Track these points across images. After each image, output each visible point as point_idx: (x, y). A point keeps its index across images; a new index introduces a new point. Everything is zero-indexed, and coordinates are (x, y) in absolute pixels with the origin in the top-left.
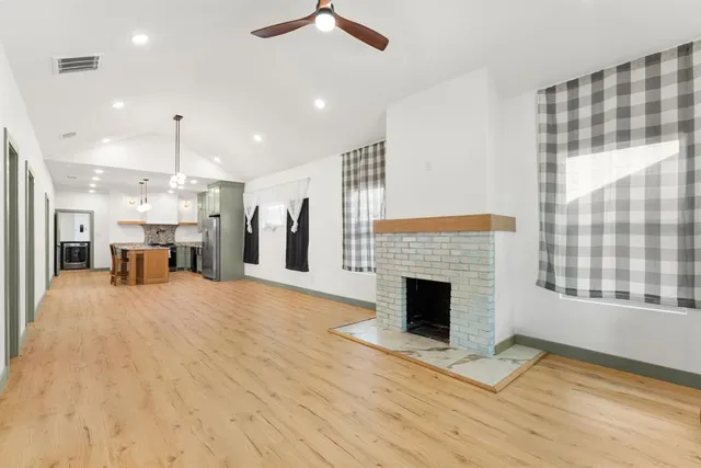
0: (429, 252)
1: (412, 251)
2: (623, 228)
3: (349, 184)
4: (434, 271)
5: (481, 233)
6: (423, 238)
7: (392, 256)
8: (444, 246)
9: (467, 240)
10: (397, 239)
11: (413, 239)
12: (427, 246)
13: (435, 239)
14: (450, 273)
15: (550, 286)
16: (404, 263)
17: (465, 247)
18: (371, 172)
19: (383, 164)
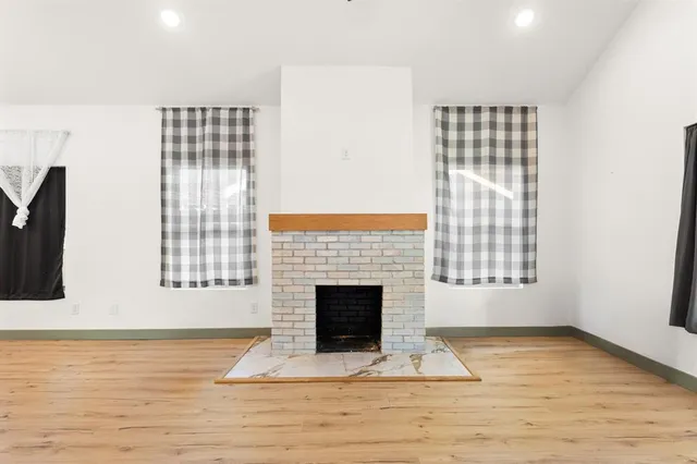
0: (357, 253)
1: (332, 254)
2: (492, 229)
3: (177, 156)
4: (360, 275)
5: (416, 233)
6: (345, 237)
8: (375, 246)
9: (401, 239)
10: (307, 239)
11: (334, 239)
12: (354, 246)
13: (364, 238)
14: (381, 275)
15: (443, 279)
16: (319, 268)
17: (397, 246)
18: (224, 146)
19: (246, 138)
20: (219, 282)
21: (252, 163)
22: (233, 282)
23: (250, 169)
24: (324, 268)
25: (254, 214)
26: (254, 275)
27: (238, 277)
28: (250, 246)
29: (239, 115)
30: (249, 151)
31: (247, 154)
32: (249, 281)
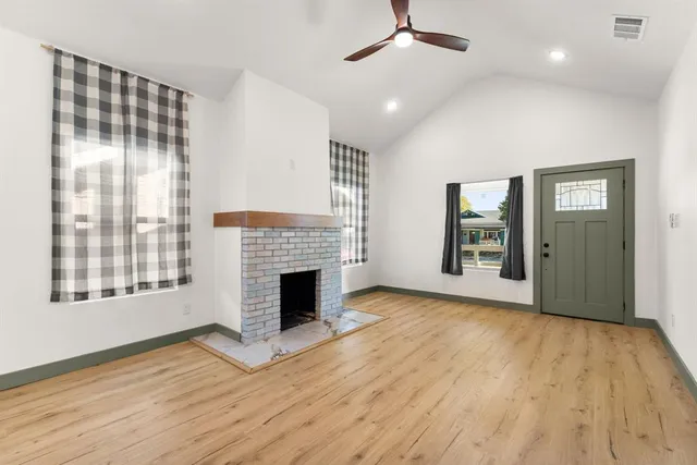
0: (306, 245)
1: (292, 246)
4: (309, 262)
7: (270, 253)
8: (317, 239)
12: (304, 240)
16: (284, 259)
18: (153, 126)
19: (179, 123)
20: (144, 285)
21: (186, 153)
22: (164, 284)
23: (183, 158)
24: (286, 259)
25: (189, 208)
26: (187, 273)
27: (169, 278)
28: (183, 242)
29: (172, 96)
30: (182, 139)
31: (180, 141)
32: (183, 280)
